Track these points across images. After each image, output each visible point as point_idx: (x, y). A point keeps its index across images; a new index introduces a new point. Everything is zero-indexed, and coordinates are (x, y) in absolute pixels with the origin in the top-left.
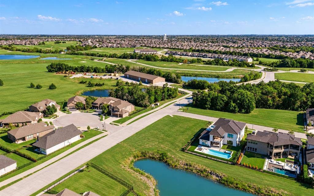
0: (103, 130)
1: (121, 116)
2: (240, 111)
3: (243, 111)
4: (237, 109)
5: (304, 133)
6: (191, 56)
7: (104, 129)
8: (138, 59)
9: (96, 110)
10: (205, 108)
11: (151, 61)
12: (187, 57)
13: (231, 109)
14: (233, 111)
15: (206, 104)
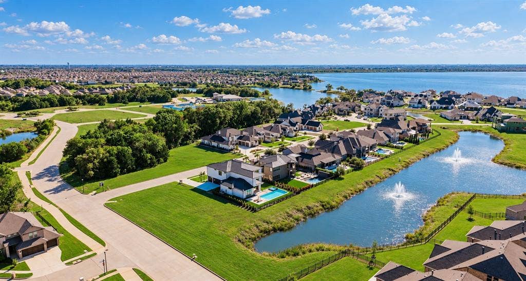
0: (103, 275)
13: (149, 161)
14: (151, 165)
15: (113, 168)
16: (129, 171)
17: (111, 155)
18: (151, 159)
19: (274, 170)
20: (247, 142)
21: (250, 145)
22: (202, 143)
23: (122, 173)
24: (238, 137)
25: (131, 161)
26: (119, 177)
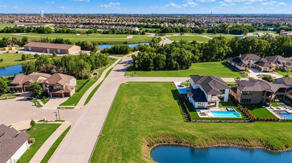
0: (57, 121)
1: (67, 95)
2: (181, 68)
3: (184, 67)
4: (178, 66)
5: (247, 77)
6: (82, 28)
7: (58, 119)
8: (26, 32)
9: (18, 93)
10: (149, 70)
11: (45, 33)
12: (79, 29)
13: (174, 67)
14: (176, 69)
15: (149, 66)
16: (159, 70)
17: (150, 58)
18: (176, 65)
19: (244, 93)
20: (260, 66)
21: (262, 70)
22: (227, 62)
23: (155, 69)
24: (256, 61)
25: (162, 64)
26: (152, 72)
